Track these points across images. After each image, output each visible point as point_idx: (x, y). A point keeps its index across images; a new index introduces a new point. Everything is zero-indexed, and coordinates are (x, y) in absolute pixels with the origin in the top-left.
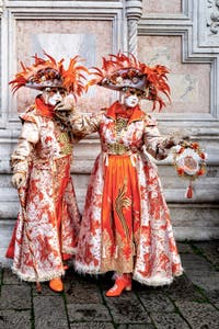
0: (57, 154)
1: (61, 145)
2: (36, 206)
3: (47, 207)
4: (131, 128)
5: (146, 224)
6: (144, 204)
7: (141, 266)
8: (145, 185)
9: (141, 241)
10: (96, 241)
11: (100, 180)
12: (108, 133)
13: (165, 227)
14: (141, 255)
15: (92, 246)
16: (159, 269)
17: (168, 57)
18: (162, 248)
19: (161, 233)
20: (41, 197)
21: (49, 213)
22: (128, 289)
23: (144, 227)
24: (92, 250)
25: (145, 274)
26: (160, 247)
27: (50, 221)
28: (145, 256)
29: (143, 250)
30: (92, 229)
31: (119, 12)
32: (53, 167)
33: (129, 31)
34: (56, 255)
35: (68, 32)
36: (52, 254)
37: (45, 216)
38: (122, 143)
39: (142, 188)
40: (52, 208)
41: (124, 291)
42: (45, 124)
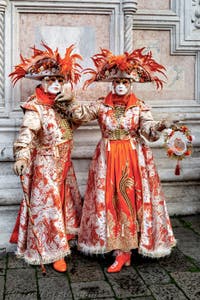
0: (59, 139)
1: (63, 131)
2: (41, 192)
3: (51, 191)
4: (129, 114)
5: (148, 201)
6: (145, 183)
7: (145, 241)
8: (144, 165)
9: (144, 217)
10: (101, 222)
11: (103, 164)
12: (108, 121)
13: (162, 203)
14: (145, 230)
15: (97, 227)
16: (160, 241)
17: (159, 50)
18: (161, 222)
19: (159, 208)
20: (46, 182)
21: (53, 197)
22: (128, 264)
23: (147, 204)
24: (97, 231)
26: (159, 220)
27: (55, 204)
28: (149, 231)
29: (146, 225)
30: (97, 211)
32: (56, 152)
34: (62, 236)
35: (69, 25)
36: (58, 236)
37: (50, 200)
38: (122, 128)
39: (142, 168)
40: (56, 192)
41: (124, 267)
42: (46, 112)
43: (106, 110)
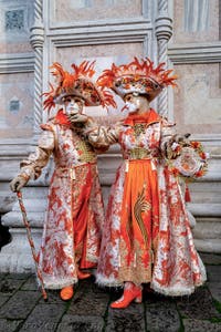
0: (76, 161)
1: (80, 153)
2: (55, 213)
3: (64, 214)
5: (165, 229)
6: (164, 208)
8: (164, 189)
10: (115, 251)
11: (121, 188)
12: (127, 139)
13: (185, 234)
15: (111, 257)
16: (179, 277)
18: (182, 255)
19: (180, 240)
20: (60, 205)
21: (66, 220)
23: (163, 232)
24: (112, 261)
25: (162, 283)
26: (180, 254)
27: (66, 228)
31: (149, 32)
32: (73, 175)
33: (159, 51)
34: (70, 263)
36: (66, 262)
37: (62, 223)
38: (142, 146)
39: (162, 192)
40: (69, 216)
42: (62, 132)
43: (126, 129)
